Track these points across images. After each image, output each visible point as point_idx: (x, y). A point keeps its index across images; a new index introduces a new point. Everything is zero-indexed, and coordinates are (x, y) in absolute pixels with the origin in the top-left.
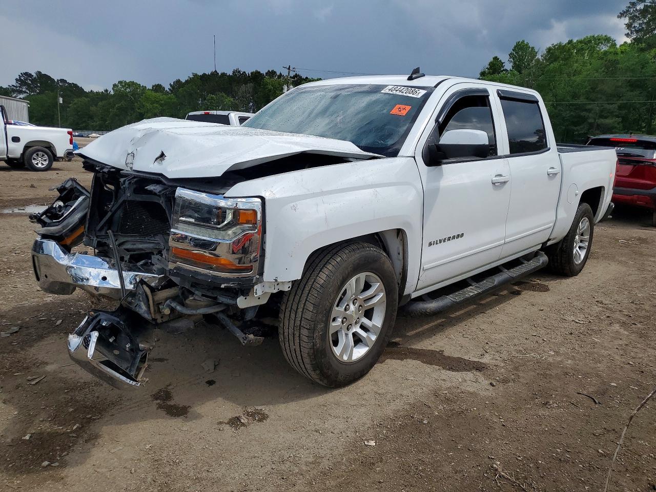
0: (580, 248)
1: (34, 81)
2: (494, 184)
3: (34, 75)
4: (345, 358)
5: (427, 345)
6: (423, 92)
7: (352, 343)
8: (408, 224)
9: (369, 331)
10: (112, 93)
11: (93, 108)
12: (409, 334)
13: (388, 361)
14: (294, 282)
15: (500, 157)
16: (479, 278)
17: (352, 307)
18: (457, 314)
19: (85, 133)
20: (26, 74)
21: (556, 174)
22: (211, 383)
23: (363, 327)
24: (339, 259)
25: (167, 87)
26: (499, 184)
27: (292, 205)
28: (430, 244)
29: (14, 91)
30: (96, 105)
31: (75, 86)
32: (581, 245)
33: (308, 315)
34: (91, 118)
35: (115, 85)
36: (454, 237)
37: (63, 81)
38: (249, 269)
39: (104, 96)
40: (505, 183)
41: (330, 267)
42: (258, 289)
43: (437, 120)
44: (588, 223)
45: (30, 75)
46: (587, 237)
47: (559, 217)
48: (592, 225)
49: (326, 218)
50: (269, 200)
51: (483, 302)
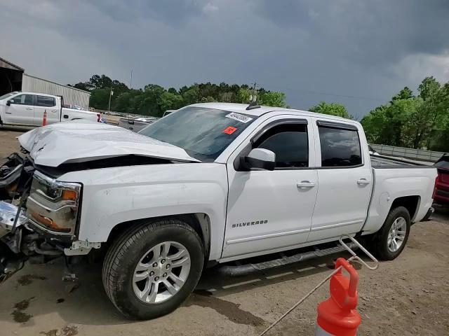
0: (397, 240)
1: (100, 80)
2: (299, 187)
3: (101, 77)
4: (148, 300)
5: (232, 298)
6: (250, 119)
7: (156, 289)
8: (211, 210)
9: (174, 283)
10: (144, 91)
11: (131, 100)
12: (225, 287)
13: (193, 306)
14: (102, 243)
15: (310, 169)
16: (289, 253)
17: (160, 265)
18: (274, 277)
19: (124, 114)
20: (96, 76)
21: (368, 184)
22: (60, 301)
23: (169, 280)
24: (146, 230)
25: (178, 91)
26: (304, 188)
27: (105, 190)
28: (234, 226)
29: (88, 85)
30: (133, 97)
31: (123, 85)
32: (398, 237)
33: (115, 267)
34: (129, 105)
35: (146, 87)
36: (258, 223)
37: (116, 81)
38: (69, 230)
39: (139, 92)
40: (311, 187)
41: (137, 235)
42: (76, 245)
43: (251, 140)
44: (405, 222)
45: (98, 77)
46: (403, 232)
47: (370, 215)
48: (409, 224)
49: (133, 202)
50: (87, 186)
51: (300, 271)
